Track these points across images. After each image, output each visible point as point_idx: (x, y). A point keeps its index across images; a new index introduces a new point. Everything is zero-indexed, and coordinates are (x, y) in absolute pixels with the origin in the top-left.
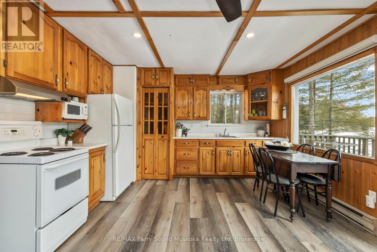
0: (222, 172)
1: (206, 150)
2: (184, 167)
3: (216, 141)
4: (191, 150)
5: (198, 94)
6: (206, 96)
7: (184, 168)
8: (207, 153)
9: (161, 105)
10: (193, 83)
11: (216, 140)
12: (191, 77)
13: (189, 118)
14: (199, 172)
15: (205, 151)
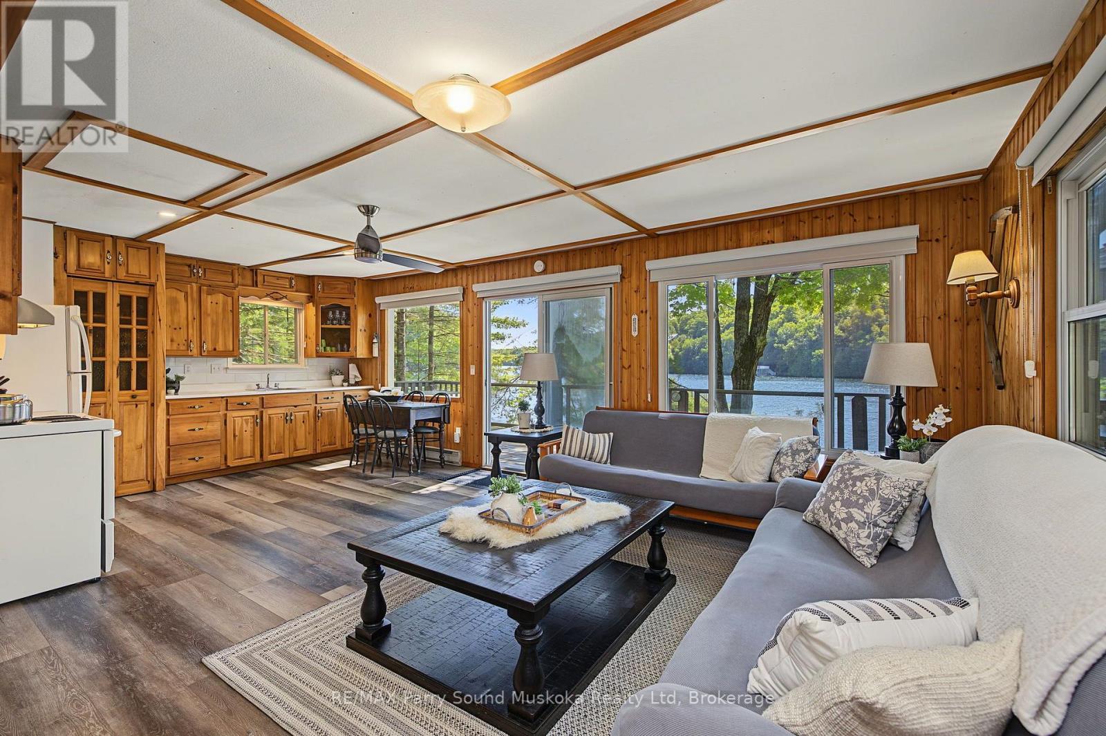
0: (275, 454)
1: (242, 417)
2: (192, 457)
3: (262, 399)
4: (208, 420)
5: (212, 303)
6: (230, 308)
7: (189, 459)
8: (244, 422)
9: (130, 322)
10: (200, 277)
11: (260, 397)
12: (194, 263)
13: (190, 353)
14: (226, 464)
15: (238, 420)
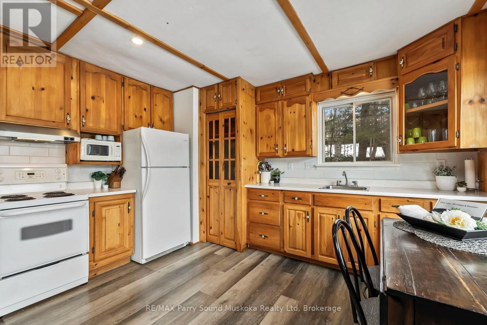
0: (327, 256)
1: (296, 210)
2: (260, 233)
3: (314, 196)
4: (270, 207)
5: (291, 113)
6: (304, 114)
7: (260, 235)
8: (297, 216)
9: (228, 136)
10: (282, 94)
11: (313, 194)
12: (278, 85)
13: (277, 155)
14: (284, 248)
15: (293, 212)
